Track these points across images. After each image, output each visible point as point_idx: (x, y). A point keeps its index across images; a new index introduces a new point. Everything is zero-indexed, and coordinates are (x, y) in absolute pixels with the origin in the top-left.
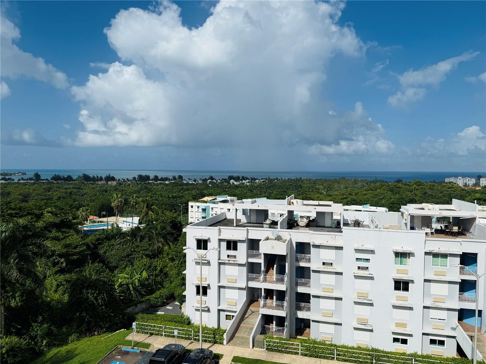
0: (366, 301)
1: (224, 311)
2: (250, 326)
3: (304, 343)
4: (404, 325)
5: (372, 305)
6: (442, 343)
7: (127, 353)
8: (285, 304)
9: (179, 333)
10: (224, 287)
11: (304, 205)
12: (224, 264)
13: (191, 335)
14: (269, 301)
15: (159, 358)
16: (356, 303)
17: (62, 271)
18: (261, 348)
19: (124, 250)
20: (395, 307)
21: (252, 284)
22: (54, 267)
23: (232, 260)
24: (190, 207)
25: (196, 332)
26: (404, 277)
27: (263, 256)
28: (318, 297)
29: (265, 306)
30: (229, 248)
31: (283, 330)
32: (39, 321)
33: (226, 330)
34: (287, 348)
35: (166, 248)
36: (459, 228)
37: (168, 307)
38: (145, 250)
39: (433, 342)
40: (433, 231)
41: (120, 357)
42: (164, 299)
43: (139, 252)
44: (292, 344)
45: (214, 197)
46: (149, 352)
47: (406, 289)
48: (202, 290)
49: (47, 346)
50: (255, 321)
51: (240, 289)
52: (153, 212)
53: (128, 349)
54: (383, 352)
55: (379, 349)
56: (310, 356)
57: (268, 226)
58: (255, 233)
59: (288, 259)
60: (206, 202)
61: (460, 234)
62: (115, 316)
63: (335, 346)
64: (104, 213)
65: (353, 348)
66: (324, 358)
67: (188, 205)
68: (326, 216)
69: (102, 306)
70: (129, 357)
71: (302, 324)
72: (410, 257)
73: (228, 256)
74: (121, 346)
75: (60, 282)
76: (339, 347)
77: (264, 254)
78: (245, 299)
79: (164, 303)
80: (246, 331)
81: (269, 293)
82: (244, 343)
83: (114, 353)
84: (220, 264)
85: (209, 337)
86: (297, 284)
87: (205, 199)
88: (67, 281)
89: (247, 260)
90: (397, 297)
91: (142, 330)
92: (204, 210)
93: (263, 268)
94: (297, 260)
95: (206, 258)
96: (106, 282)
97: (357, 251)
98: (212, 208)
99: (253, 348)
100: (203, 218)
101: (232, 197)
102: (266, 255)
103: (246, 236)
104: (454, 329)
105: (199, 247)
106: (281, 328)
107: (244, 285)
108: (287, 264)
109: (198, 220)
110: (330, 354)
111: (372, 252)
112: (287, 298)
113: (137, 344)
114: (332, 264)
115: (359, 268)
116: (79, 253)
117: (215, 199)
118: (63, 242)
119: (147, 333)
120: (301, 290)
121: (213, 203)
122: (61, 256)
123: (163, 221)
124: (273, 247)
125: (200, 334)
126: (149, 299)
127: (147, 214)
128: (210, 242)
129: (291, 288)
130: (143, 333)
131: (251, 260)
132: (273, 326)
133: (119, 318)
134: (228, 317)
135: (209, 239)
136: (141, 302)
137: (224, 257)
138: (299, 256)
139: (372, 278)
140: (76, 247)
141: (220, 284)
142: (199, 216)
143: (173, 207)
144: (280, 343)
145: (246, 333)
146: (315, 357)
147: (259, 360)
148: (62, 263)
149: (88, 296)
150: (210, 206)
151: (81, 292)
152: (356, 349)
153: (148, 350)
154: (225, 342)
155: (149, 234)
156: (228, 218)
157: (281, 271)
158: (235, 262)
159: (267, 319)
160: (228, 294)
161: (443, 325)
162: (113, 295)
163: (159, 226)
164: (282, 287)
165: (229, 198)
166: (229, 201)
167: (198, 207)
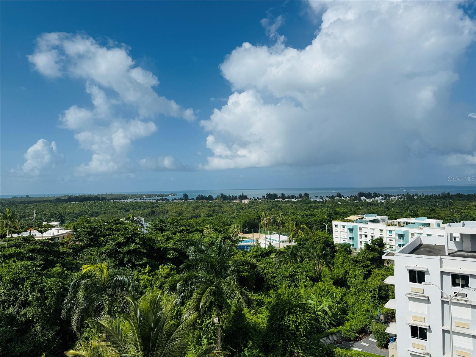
10: (450, 332)
12: (449, 303)
19: (286, 270)
23: (462, 300)
24: (334, 227)
30: (454, 284)
32: (250, 345)
37: (362, 343)
42: (355, 333)
43: (302, 273)
45: (360, 217)
52: (303, 230)
60: (352, 221)
64: (247, 229)
67: (332, 224)
73: (455, 294)
79: (357, 337)
87: (351, 218)
92: (351, 230)
95: (423, 293)
98: (360, 229)
100: (350, 238)
101: (382, 217)
105: (412, 280)
109: (344, 240)
117: (362, 219)
121: (360, 223)
123: (315, 241)
126: (340, 331)
127: (297, 232)
135: (427, 270)
136: (331, 333)
137: (449, 295)
141: (444, 328)
142: (344, 236)
149: (290, 324)
150: (357, 225)
151: (282, 318)
155: (308, 255)
156: (424, 243)
158: (468, 303)
163: (318, 247)
165: (378, 217)
166: (379, 220)
167: (344, 227)
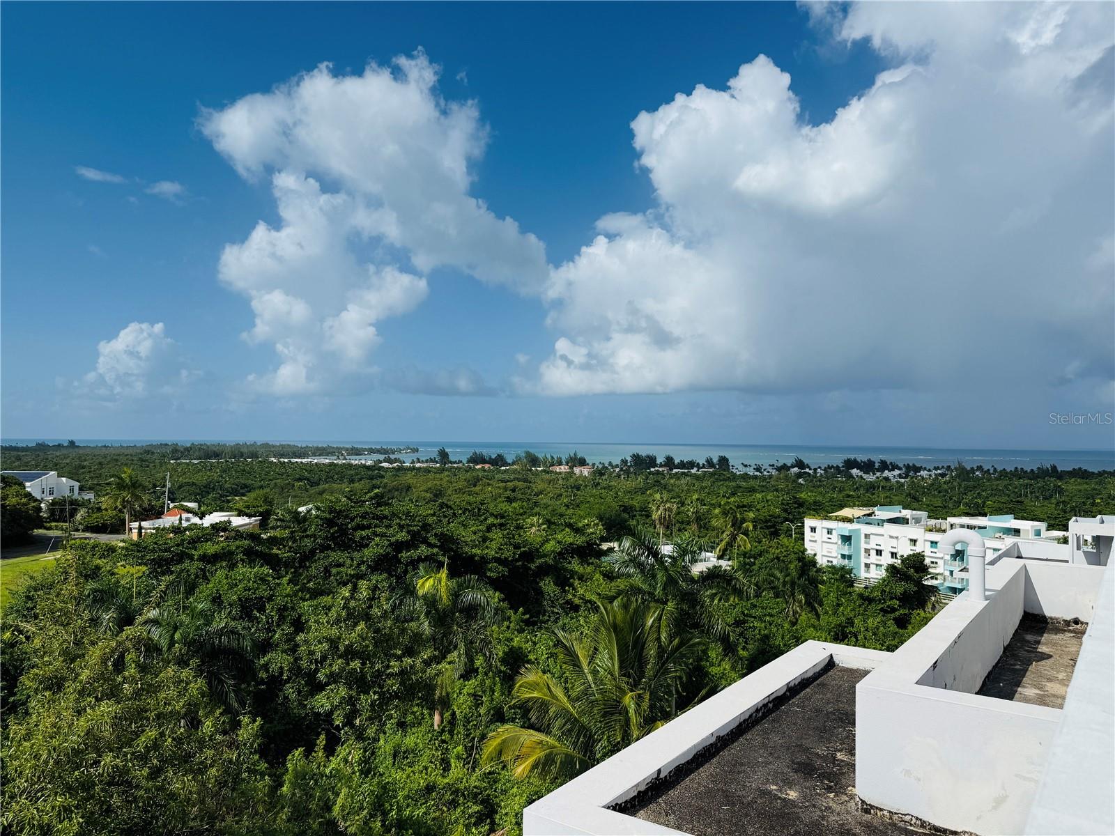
24: (807, 530)
45: (866, 511)
60: (850, 521)
87: (846, 512)
92: (847, 539)
98: (867, 536)
100: (843, 556)
101: (914, 512)
117: (869, 515)
121: (867, 523)
127: (734, 539)
142: (831, 552)
150: (860, 530)
165: (907, 513)
166: (908, 519)
167: (830, 532)
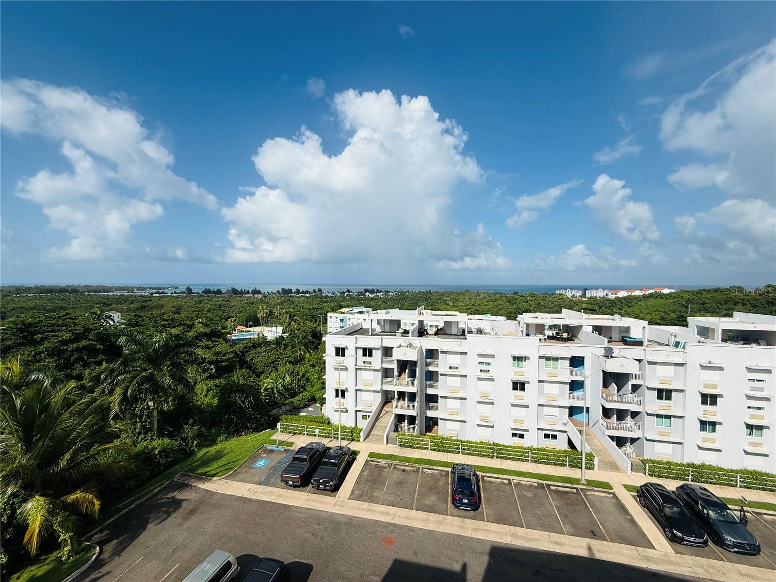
0: (487, 401)
1: (360, 411)
2: (385, 425)
3: (433, 439)
4: (521, 422)
5: (492, 403)
6: (554, 437)
7: (272, 451)
8: (416, 404)
9: (319, 432)
10: (360, 390)
11: (433, 315)
12: (360, 369)
13: (331, 434)
14: (401, 402)
15: (301, 455)
16: (479, 402)
17: (212, 377)
18: (395, 444)
19: (269, 357)
20: (513, 405)
21: (387, 387)
22: (204, 373)
23: (367, 366)
24: (328, 318)
25: (336, 431)
26: (521, 379)
27: (396, 362)
28: (445, 397)
29: (397, 406)
30: (364, 355)
31: (414, 427)
32: (190, 423)
33: (363, 429)
34: (417, 444)
35: (307, 355)
36: (568, 335)
37: (310, 409)
38: (288, 357)
39: (547, 436)
40: (546, 337)
41: (265, 455)
42: (306, 401)
43: (283, 359)
44: (422, 441)
45: (351, 309)
46: (292, 450)
47: (523, 389)
48: (341, 393)
49: (197, 446)
50: (388, 420)
51: (375, 391)
52: (295, 322)
53: (274, 447)
54: (502, 446)
55: (500, 443)
56: (438, 451)
57: (400, 335)
58: (388, 341)
59: (419, 364)
60: (344, 313)
61: (569, 339)
62: (261, 417)
63: (461, 441)
64: (251, 323)
65: (476, 443)
66: (451, 452)
67: (327, 316)
68: (452, 324)
69: (249, 408)
70: (273, 455)
71: (431, 422)
72: (527, 361)
73: (364, 362)
74: (267, 445)
75: (210, 387)
76: (464, 442)
77: (397, 360)
78: (380, 401)
79: (306, 405)
80: (380, 429)
81: (401, 395)
82: (379, 440)
83: (260, 451)
84: (357, 369)
85: (347, 435)
86: (426, 387)
87: (343, 310)
88: (216, 386)
89: (382, 366)
90: (515, 396)
91: (285, 430)
92: (342, 320)
93: (396, 373)
94: (427, 365)
95: (344, 364)
96: (253, 386)
97: (480, 355)
98: (349, 319)
99: (387, 444)
100: (341, 327)
101: (368, 309)
102: (399, 361)
103: (380, 345)
104: (565, 424)
105: (337, 354)
106: (412, 426)
107: (379, 389)
108: (417, 369)
109: (336, 329)
110: (456, 449)
111: (493, 356)
112: (417, 399)
113: (281, 443)
114: (457, 367)
115: (481, 371)
116: (228, 360)
117: (352, 310)
118: (213, 350)
119: (291, 433)
120: (430, 391)
121: (350, 314)
122: (211, 363)
123: (304, 331)
124: (405, 354)
125: (339, 433)
126: (293, 402)
127: (290, 324)
128: (347, 349)
129: (421, 390)
130: (286, 433)
131: (385, 366)
132: (405, 425)
133: (265, 420)
134: (364, 417)
135: (347, 347)
136: (285, 405)
137: (360, 364)
138: (429, 361)
139: (493, 380)
140: (225, 355)
141: (356, 388)
142: (337, 326)
143: (313, 318)
144: (411, 439)
145: (381, 431)
146: (443, 452)
147: (393, 455)
148: (212, 369)
149: (236, 400)
150: (347, 317)
151: (229, 396)
152: (479, 444)
153: (291, 448)
154: (362, 439)
155: (291, 342)
156: (364, 328)
157: (413, 375)
158: (371, 368)
159: (400, 418)
160: (363, 396)
161: (556, 420)
162: (259, 398)
163: (301, 335)
164: (413, 389)
165: (364, 309)
166: (364, 312)
167: (336, 318)
